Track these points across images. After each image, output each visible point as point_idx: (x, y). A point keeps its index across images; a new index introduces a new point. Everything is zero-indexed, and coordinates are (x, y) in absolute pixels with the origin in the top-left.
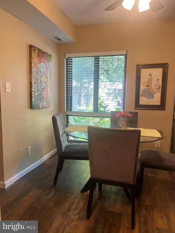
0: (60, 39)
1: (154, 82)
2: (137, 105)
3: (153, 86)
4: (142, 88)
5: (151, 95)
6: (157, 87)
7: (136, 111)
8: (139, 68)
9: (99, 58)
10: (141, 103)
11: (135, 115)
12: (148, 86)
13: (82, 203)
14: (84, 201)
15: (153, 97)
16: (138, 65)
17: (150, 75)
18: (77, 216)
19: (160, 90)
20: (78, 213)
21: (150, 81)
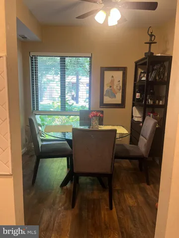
0: (26, 38)
1: (116, 83)
2: (102, 104)
3: (115, 87)
4: (106, 88)
5: (113, 95)
6: (119, 88)
7: (102, 109)
8: (103, 70)
9: (65, 59)
10: (105, 102)
11: (102, 112)
12: (110, 87)
13: (64, 196)
14: (65, 194)
15: (115, 96)
16: (101, 68)
17: (113, 77)
18: (63, 208)
19: (121, 91)
20: (63, 205)
21: (112, 82)
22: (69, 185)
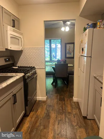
2: (66, 57)
4: (67, 51)
5: (70, 54)
8: (66, 44)
9: (51, 40)
10: (67, 56)
11: (66, 60)
12: (69, 50)
15: (71, 54)
16: (65, 43)
17: (70, 46)
21: (70, 48)
22: (54, 84)
